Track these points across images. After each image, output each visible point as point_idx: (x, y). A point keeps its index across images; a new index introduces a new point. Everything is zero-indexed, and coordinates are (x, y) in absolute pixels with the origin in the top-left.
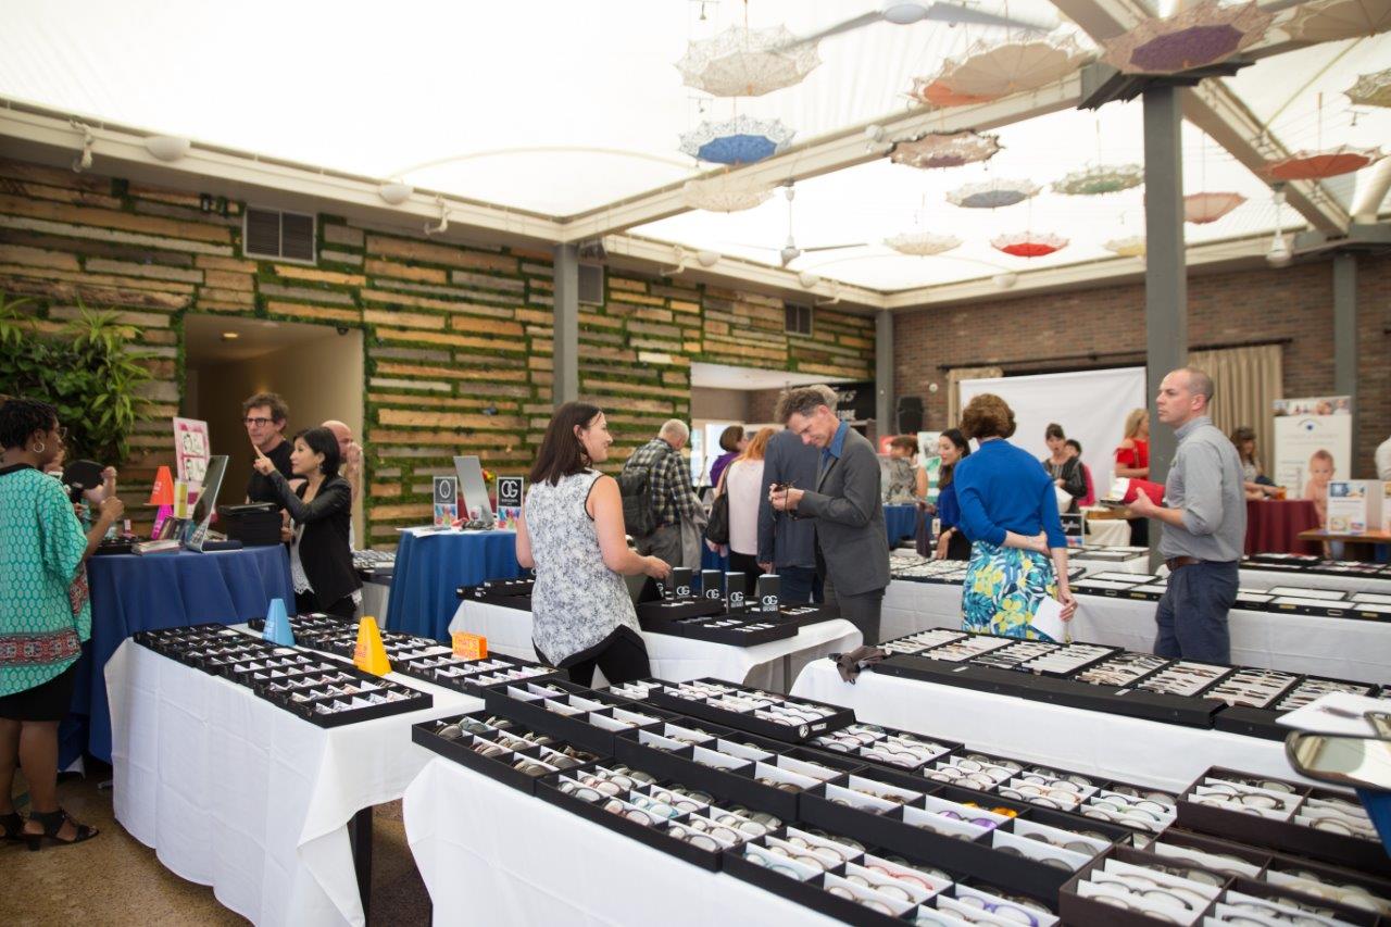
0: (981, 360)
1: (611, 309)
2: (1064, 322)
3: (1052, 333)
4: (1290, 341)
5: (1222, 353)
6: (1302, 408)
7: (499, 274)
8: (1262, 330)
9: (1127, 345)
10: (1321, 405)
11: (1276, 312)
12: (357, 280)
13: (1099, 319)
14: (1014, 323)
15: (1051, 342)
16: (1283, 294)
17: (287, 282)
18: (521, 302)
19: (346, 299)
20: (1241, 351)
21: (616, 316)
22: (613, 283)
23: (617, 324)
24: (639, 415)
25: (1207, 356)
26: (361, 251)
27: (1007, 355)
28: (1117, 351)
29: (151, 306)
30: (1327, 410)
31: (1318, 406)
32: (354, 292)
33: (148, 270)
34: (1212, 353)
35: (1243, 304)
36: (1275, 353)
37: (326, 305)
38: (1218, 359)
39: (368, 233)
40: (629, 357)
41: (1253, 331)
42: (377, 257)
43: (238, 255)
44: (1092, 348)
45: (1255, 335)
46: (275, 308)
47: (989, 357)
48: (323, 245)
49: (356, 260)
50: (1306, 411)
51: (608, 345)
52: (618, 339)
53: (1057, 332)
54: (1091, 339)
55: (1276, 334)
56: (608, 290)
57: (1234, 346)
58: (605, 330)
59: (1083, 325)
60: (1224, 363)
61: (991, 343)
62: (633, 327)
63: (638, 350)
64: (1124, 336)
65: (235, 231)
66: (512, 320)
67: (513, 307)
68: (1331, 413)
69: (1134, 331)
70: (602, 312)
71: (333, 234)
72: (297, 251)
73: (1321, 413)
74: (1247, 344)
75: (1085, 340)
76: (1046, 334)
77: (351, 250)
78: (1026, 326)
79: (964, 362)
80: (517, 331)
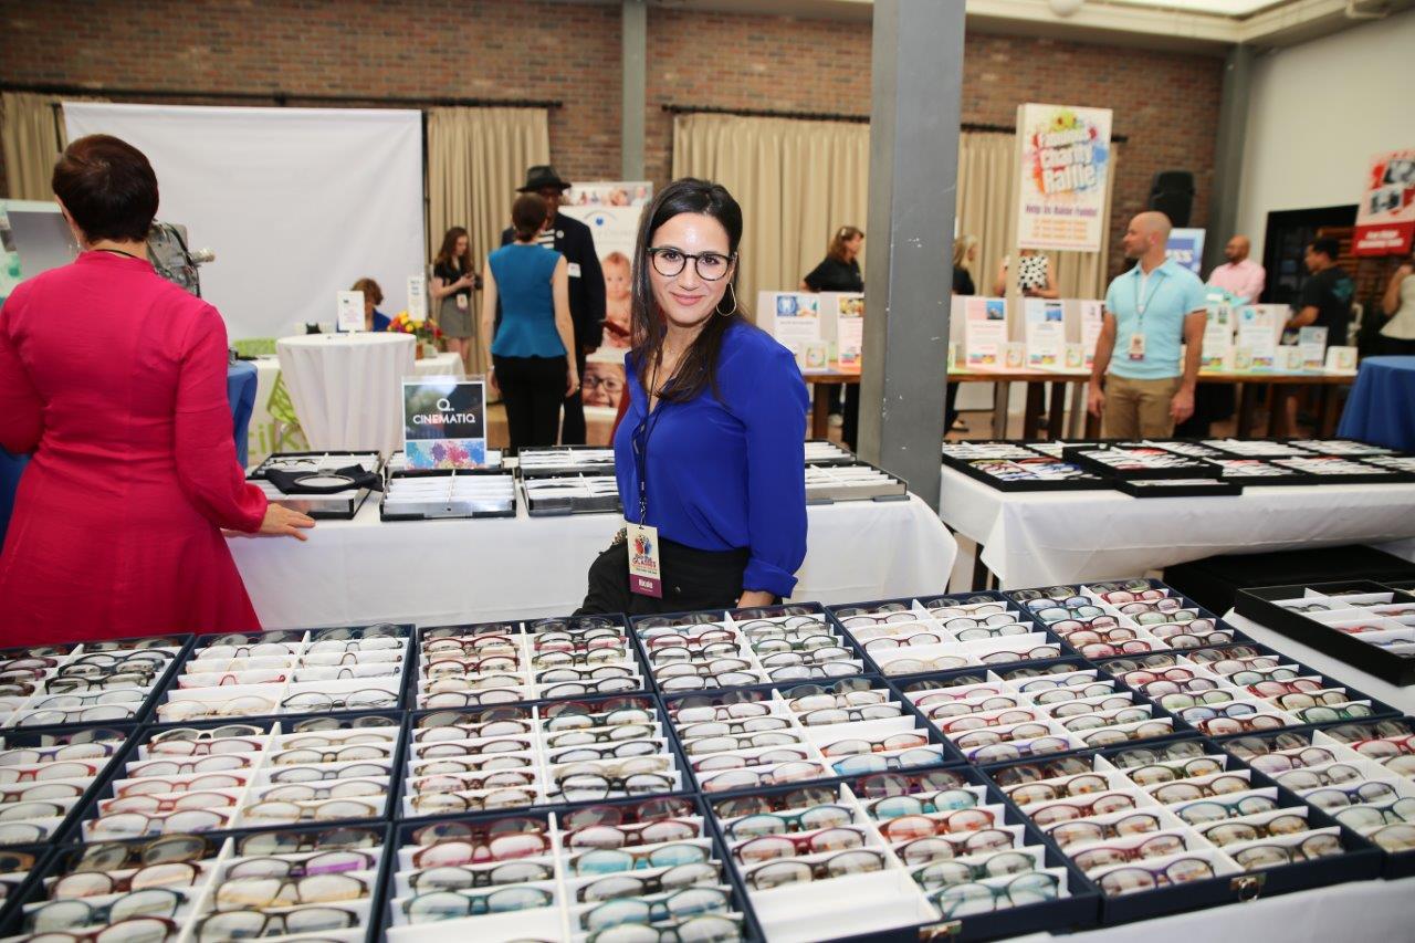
0: (69, 81)
2: (227, 35)
3: (205, 50)
4: (559, 105)
5: (475, 111)
6: (589, 196)
8: (523, 86)
9: (333, 86)
10: (616, 192)
11: (538, 64)
13: (286, 37)
14: (131, 23)
15: (205, 67)
16: (549, 40)
20: (498, 111)
25: (454, 115)
27: (121, 80)
28: (317, 92)
30: (623, 199)
31: (611, 194)
34: (461, 111)
35: (499, 47)
36: (541, 116)
38: (468, 117)
41: (509, 86)
44: (275, 85)
45: (514, 93)
47: (86, 78)
50: (595, 200)
53: (214, 50)
54: (275, 69)
55: (540, 93)
57: (490, 104)
59: (261, 44)
60: (477, 126)
61: (86, 52)
64: (327, 71)
68: (629, 204)
69: (344, 64)
73: (615, 203)
74: (506, 104)
75: (262, 69)
76: (194, 50)
78: (156, 31)
79: (31, 81)
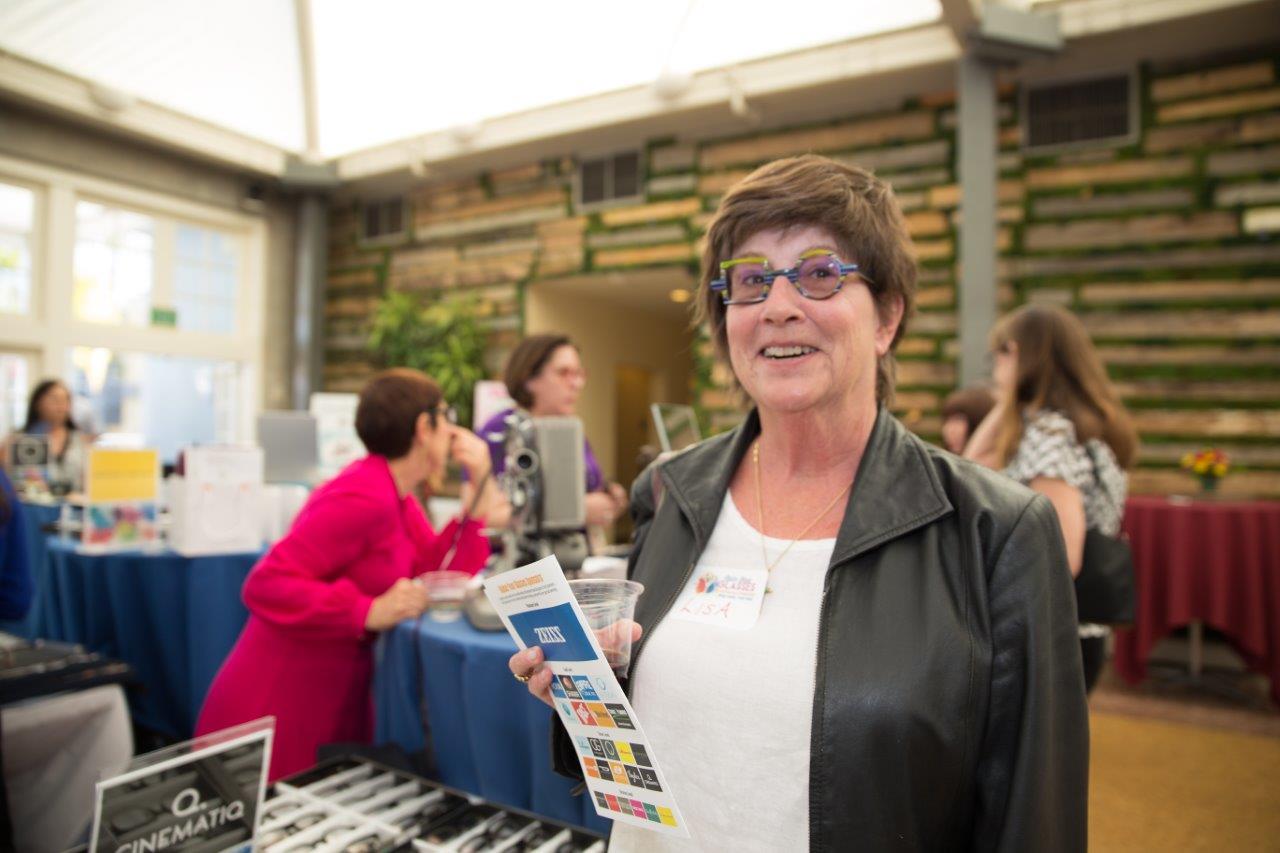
1: (1157, 141)
7: (899, 143)
12: (688, 207)
17: (616, 229)
18: (941, 176)
19: (675, 232)
21: (1173, 154)
22: (1162, 90)
23: (1179, 168)
24: (1245, 343)
26: (695, 170)
29: (503, 280)
32: (683, 222)
33: (503, 247)
37: (654, 245)
39: (704, 145)
40: (1216, 226)
42: (711, 172)
43: (571, 213)
46: (603, 260)
48: (650, 175)
49: (686, 182)
51: (1150, 213)
52: (1181, 198)
56: (1150, 107)
58: (1142, 186)
62: (1219, 165)
63: (1239, 210)
65: (567, 189)
66: (924, 209)
67: (924, 188)
70: (1136, 153)
71: (662, 160)
72: (625, 190)
77: (680, 172)
80: (934, 224)
